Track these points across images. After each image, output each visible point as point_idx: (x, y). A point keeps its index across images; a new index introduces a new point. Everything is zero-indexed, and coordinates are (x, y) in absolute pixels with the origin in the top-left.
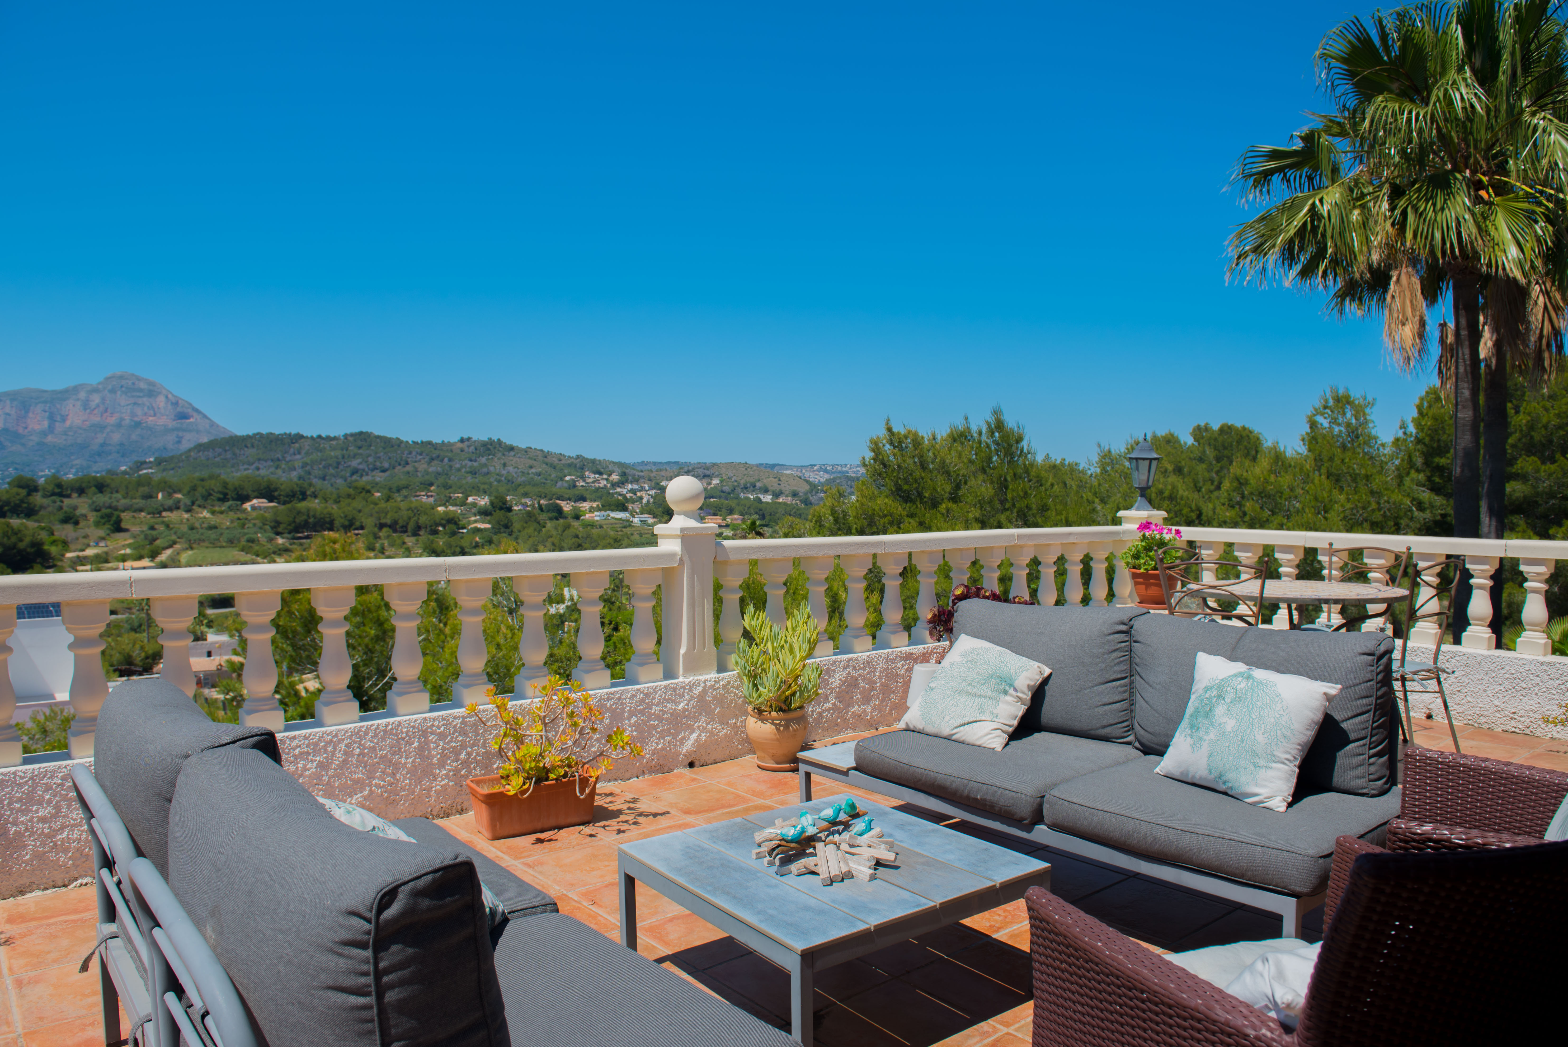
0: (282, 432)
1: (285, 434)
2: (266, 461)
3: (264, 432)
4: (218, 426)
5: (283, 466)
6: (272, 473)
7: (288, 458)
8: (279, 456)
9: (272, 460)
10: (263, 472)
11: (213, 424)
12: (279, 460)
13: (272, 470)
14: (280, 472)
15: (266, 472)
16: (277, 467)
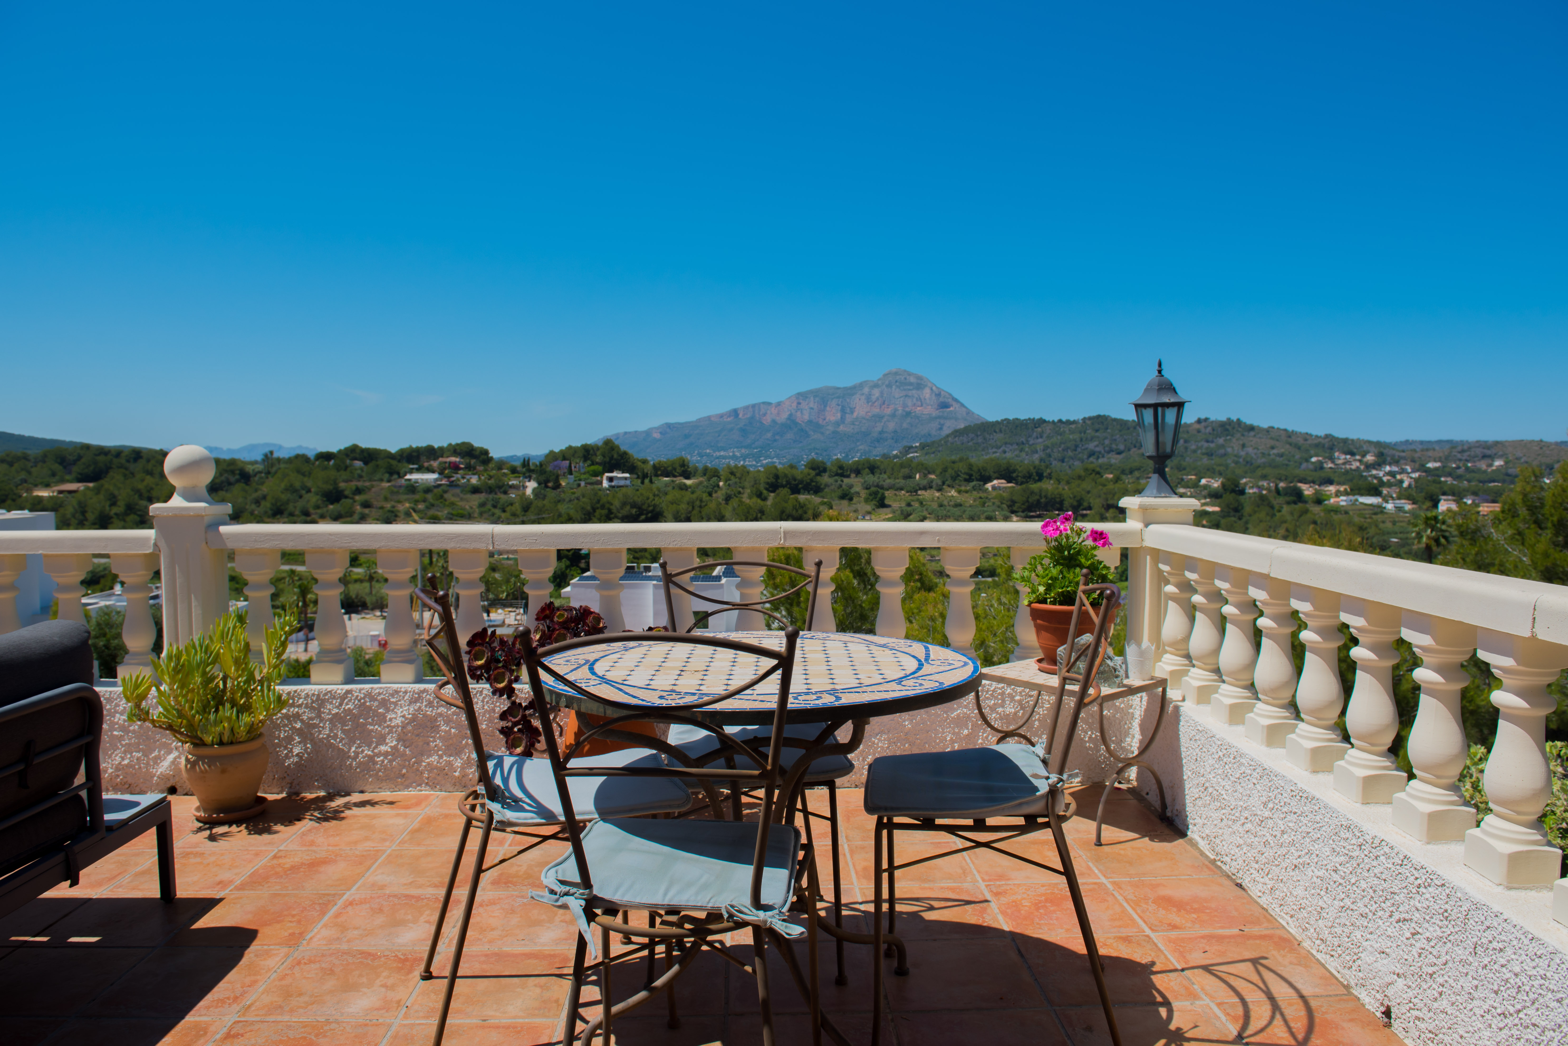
0: (1027, 417)
1: (1029, 419)
2: (1012, 445)
3: (1011, 418)
4: (973, 413)
5: (1027, 449)
6: (1017, 456)
7: (1031, 442)
8: (1023, 440)
9: (1017, 444)
10: (1009, 455)
11: (969, 412)
12: (1023, 443)
13: (1017, 453)
14: (1023, 455)
15: (1011, 456)
16: (1021, 451)
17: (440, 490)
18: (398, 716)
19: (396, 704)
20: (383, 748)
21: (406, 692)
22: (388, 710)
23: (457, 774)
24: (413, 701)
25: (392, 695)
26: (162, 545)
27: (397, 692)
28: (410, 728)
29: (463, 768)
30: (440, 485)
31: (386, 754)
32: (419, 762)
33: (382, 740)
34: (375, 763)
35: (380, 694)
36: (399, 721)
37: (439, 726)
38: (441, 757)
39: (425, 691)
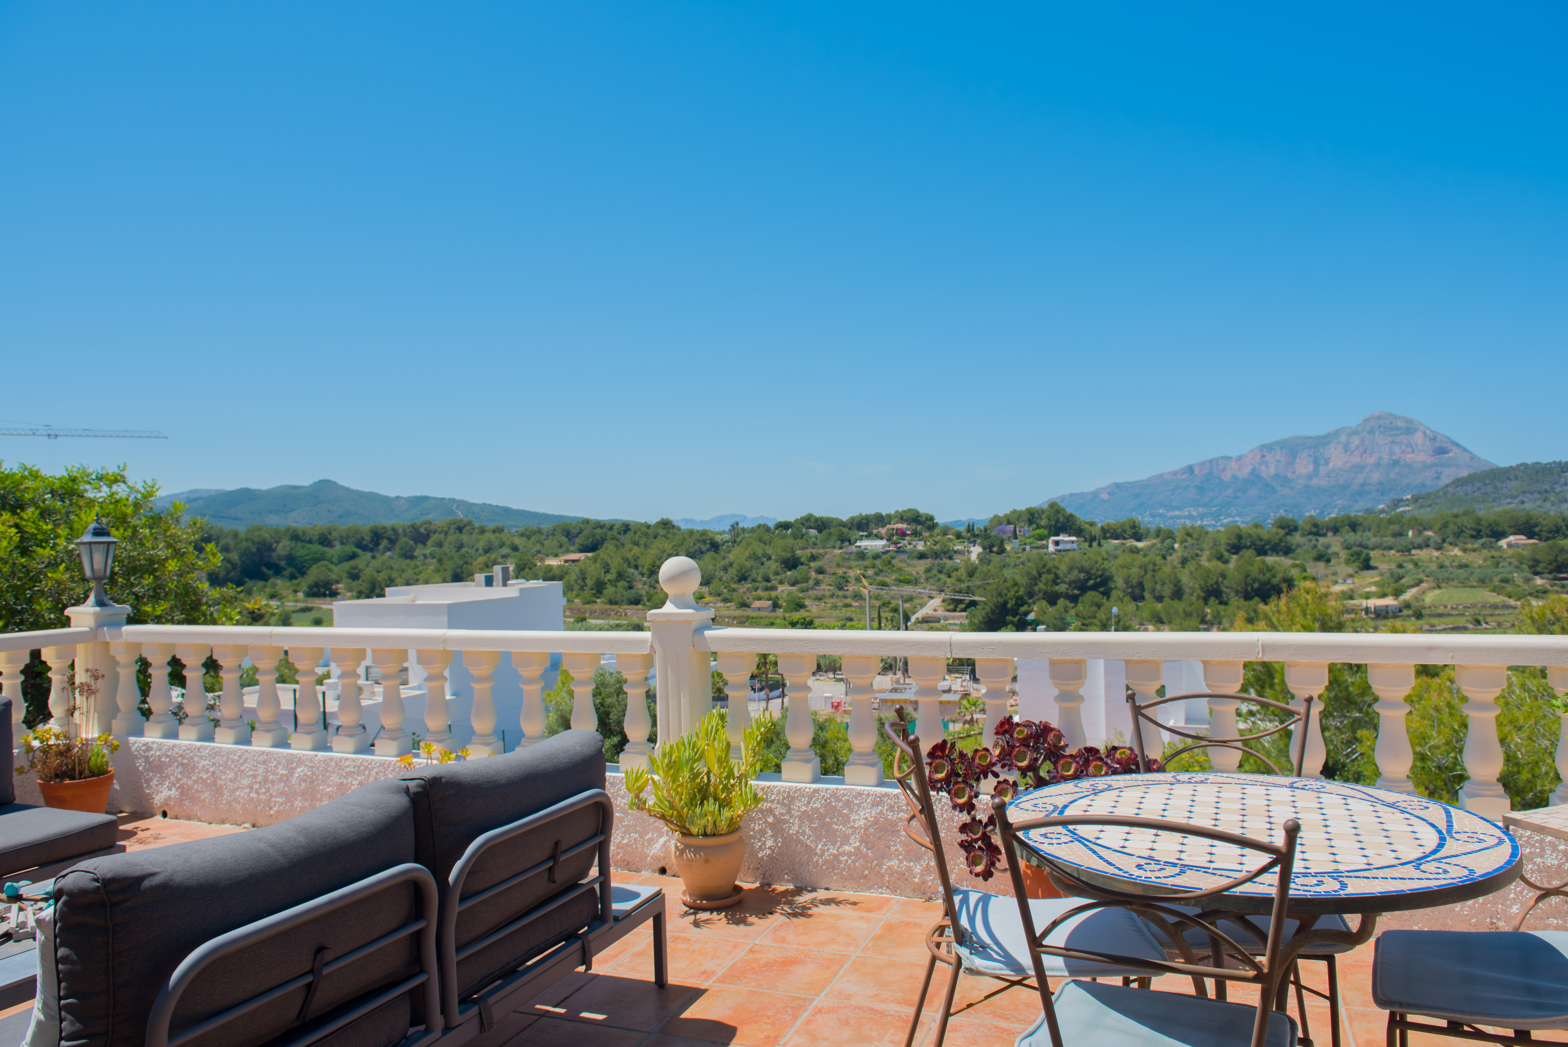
0: (1551, 461)
1: (1554, 462)
2: (1532, 493)
3: (1529, 462)
4: (1479, 459)
5: (1552, 498)
6: (1539, 507)
7: (1558, 489)
8: (1547, 487)
9: (1539, 493)
10: (1528, 506)
11: (1473, 457)
12: (1546, 491)
13: (1539, 503)
14: (1548, 505)
15: (1531, 506)
16: (1545, 500)
17: (888, 556)
18: (862, 817)
19: (859, 806)
20: (847, 848)
21: (868, 795)
22: (851, 811)
23: (916, 880)
24: (875, 804)
25: (856, 797)
26: (657, 647)
27: (860, 794)
28: (871, 830)
29: (922, 875)
30: (888, 552)
31: (850, 854)
32: (880, 865)
33: (846, 840)
34: (839, 862)
35: (844, 795)
36: (862, 823)
37: (899, 831)
38: (901, 861)
39: (886, 795)
